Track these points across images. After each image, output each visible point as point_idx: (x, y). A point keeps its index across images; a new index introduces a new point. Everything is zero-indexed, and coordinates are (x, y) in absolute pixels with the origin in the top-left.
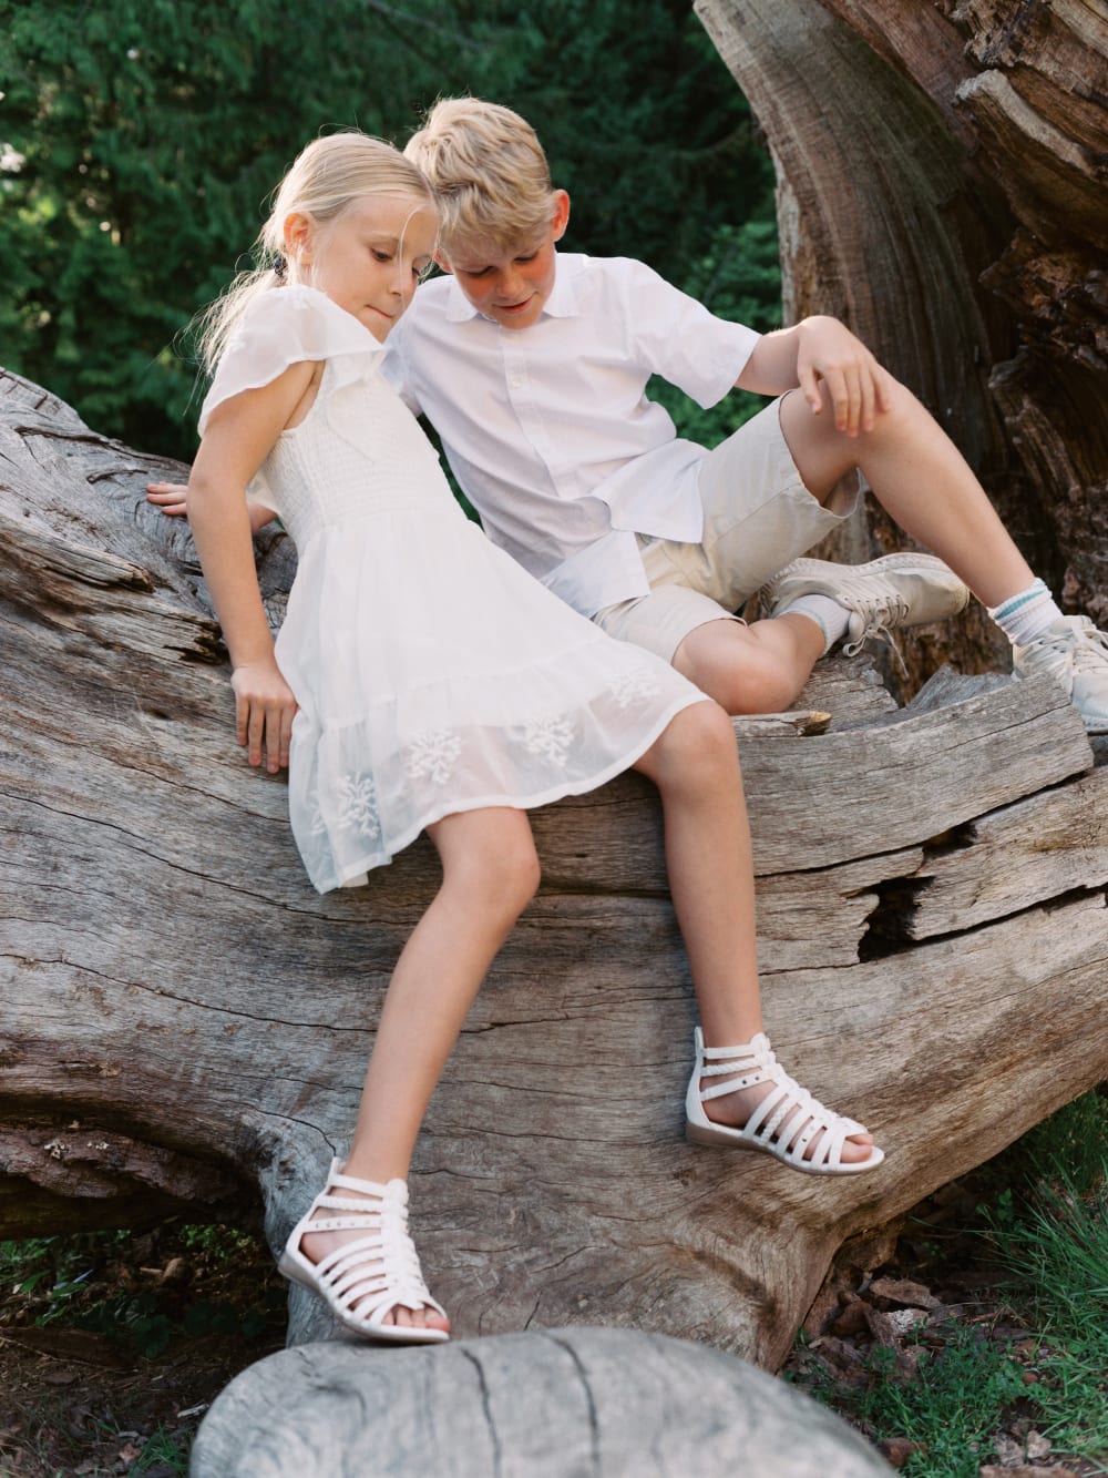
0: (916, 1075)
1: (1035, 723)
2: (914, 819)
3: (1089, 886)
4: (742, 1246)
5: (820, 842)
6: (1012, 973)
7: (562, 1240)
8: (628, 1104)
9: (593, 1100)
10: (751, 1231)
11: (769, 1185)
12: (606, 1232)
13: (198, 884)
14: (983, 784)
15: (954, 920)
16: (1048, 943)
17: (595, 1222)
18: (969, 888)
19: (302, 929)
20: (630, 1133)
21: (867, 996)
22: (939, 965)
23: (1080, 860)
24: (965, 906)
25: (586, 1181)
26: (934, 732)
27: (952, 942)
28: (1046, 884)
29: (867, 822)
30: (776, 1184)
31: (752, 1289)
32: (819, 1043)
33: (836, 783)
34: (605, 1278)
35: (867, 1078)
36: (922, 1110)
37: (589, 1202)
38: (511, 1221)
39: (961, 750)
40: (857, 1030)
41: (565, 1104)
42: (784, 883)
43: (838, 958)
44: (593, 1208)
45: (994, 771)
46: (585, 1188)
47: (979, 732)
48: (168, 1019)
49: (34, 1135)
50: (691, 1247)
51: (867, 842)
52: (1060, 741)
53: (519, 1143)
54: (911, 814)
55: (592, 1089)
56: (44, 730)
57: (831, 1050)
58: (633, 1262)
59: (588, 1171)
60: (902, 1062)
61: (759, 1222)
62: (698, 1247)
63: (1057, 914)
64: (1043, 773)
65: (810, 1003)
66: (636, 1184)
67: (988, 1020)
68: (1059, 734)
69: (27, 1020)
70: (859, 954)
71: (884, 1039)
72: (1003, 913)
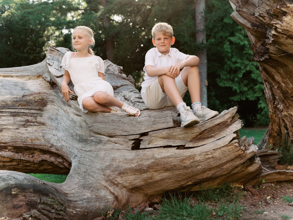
0: (137, 168)
1: (163, 119)
2: (139, 130)
3: (172, 145)
4: (112, 187)
5: (125, 132)
6: (154, 156)
7: (87, 180)
8: (100, 164)
9: (97, 163)
10: (113, 185)
11: (115, 179)
12: (93, 180)
13: (68, 128)
14: (151, 127)
15: (145, 146)
16: (162, 153)
17: (92, 179)
18: (148, 142)
19: (77, 136)
20: (99, 168)
21: (130, 155)
22: (142, 152)
23: (172, 141)
24: (147, 144)
25: (92, 173)
26: (145, 118)
27: (145, 150)
28: (163, 143)
29: (132, 130)
30: (116, 179)
31: (113, 194)
32: (122, 160)
33: (128, 123)
34: (90, 186)
35: (129, 167)
36: (141, 174)
37: (92, 176)
38: (83, 176)
39: (148, 121)
40: (127, 159)
41: (93, 162)
42: (121, 137)
43: (128, 149)
44: (93, 177)
45: (153, 125)
46: (92, 174)
47: (152, 119)
48: (65, 145)
49: (56, 158)
50: (104, 185)
51: (132, 133)
52: (167, 122)
53: (87, 166)
54: (138, 129)
55: (96, 161)
56: (60, 107)
57: (123, 161)
58: (95, 185)
59: (93, 172)
60: (135, 165)
61: (115, 184)
62: (105, 185)
63: (165, 149)
64: (163, 126)
65: (122, 154)
66: (98, 175)
67: (150, 162)
68: (167, 121)
69: (53, 142)
70: (131, 149)
71: (132, 161)
72: (154, 147)
